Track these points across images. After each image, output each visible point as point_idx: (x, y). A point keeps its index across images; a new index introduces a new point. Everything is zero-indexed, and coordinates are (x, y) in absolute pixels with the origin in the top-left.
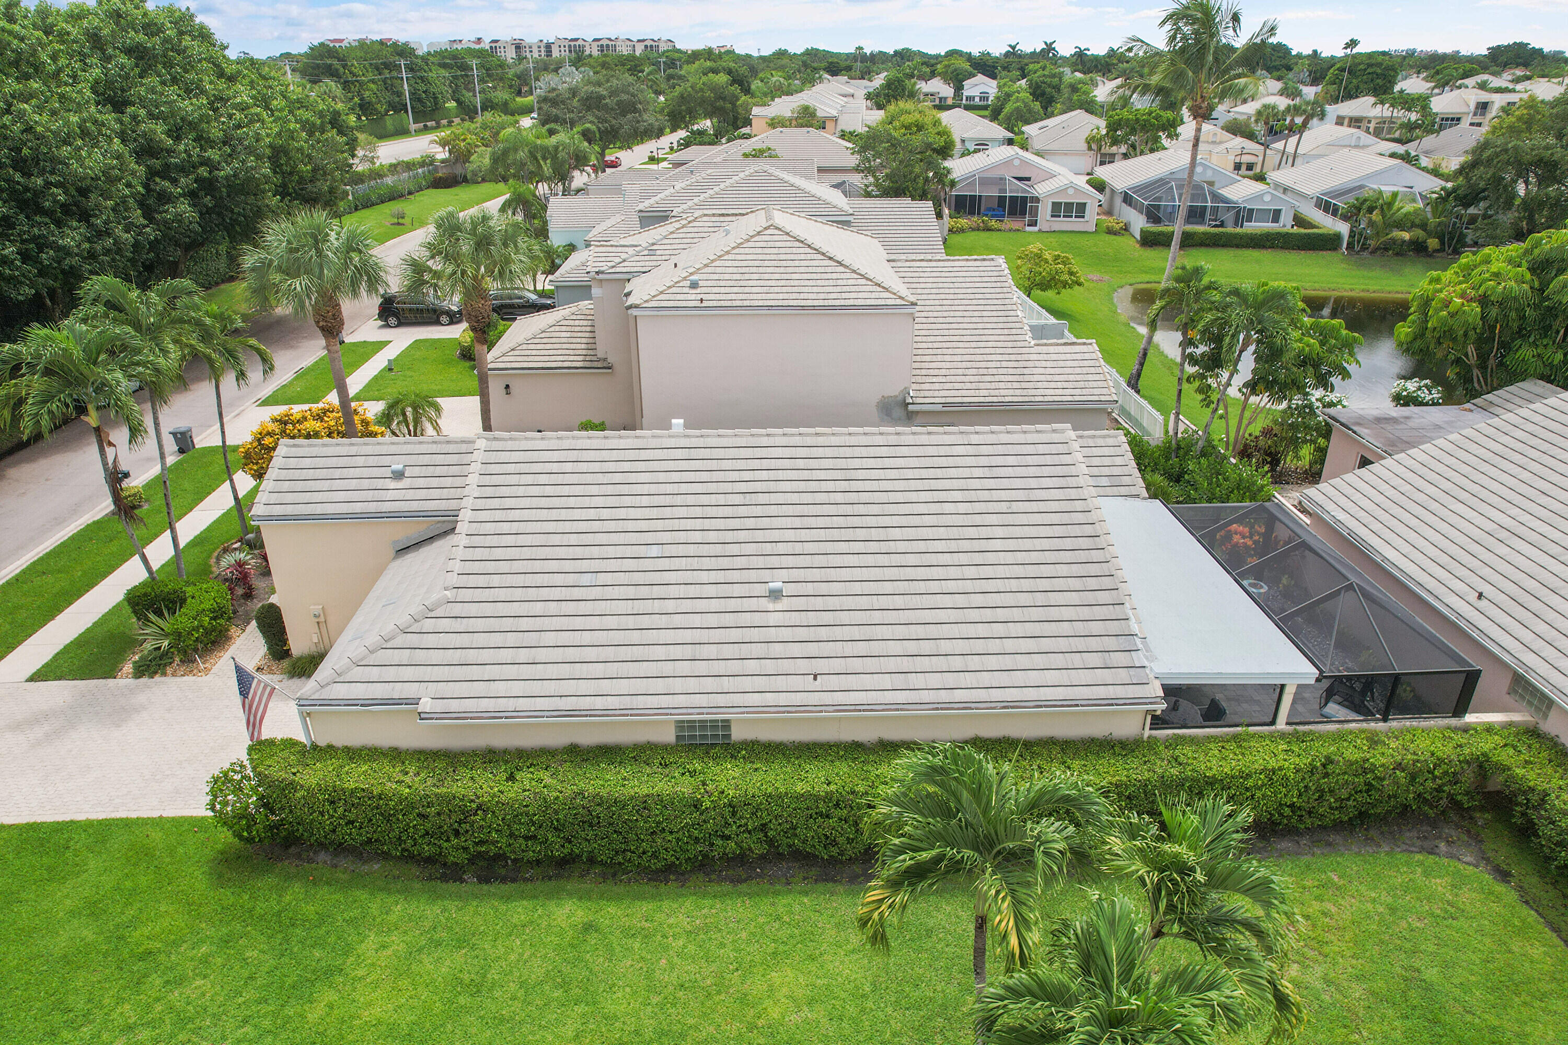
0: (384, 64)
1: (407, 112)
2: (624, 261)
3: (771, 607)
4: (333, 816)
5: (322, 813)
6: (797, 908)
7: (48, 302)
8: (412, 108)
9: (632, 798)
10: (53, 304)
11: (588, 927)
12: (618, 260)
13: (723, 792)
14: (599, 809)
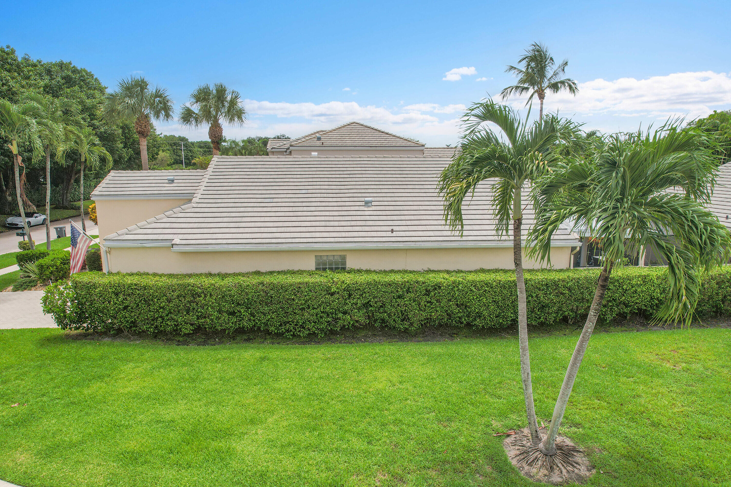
0: (174, 143)
1: (182, 164)
2: (285, 144)
3: (366, 209)
4: (116, 303)
5: (109, 302)
6: (387, 350)
7: (4, 187)
8: (185, 162)
9: (291, 285)
10: (7, 188)
11: (263, 359)
12: (282, 144)
13: (343, 282)
14: (272, 292)
